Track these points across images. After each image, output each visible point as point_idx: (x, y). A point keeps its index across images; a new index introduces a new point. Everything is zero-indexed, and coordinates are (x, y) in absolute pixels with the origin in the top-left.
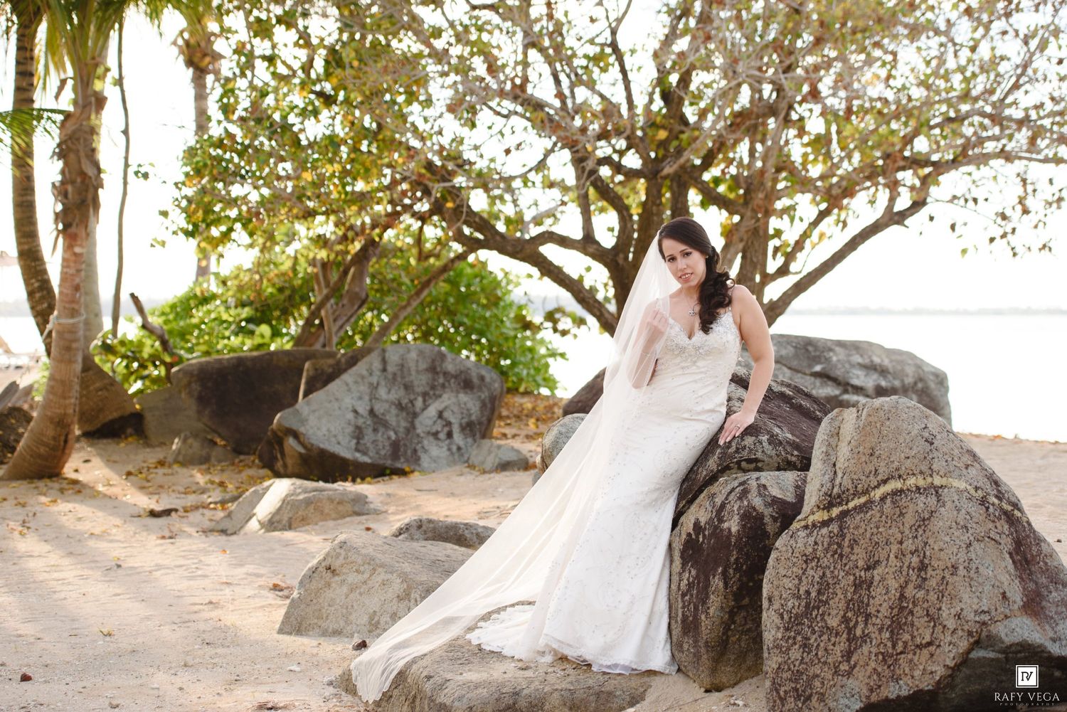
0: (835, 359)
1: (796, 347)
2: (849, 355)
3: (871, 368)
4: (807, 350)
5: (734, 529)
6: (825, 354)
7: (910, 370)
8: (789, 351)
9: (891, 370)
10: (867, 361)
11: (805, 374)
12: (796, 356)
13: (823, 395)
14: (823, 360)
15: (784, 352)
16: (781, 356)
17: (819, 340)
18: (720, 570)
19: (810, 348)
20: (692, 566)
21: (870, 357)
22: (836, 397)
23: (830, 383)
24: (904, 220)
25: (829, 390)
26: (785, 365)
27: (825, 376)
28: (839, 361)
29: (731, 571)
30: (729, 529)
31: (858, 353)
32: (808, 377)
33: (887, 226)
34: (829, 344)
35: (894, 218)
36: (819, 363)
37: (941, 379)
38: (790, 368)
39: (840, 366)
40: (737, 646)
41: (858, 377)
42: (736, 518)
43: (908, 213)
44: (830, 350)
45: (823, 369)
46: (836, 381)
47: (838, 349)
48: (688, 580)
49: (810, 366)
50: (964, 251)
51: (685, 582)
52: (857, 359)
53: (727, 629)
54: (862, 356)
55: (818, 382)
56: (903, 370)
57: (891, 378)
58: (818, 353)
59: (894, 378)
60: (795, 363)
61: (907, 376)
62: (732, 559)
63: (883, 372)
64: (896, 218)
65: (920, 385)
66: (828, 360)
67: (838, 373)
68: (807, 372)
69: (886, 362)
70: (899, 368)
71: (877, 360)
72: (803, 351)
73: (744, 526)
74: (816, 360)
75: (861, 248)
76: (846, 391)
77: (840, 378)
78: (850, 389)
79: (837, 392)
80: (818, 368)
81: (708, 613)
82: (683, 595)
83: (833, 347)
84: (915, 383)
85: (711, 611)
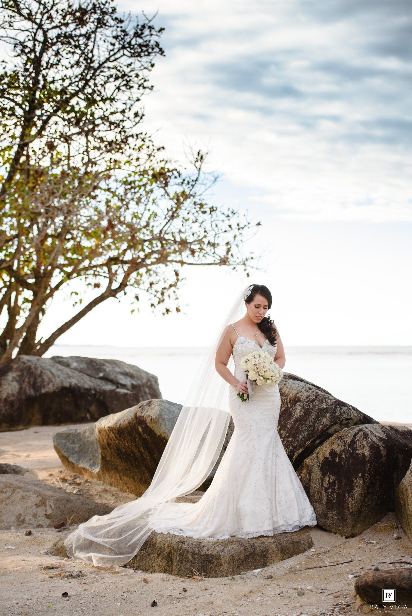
0: (108, 369)
1: (86, 363)
2: (113, 368)
3: (126, 374)
4: (93, 365)
5: (367, 454)
6: (102, 367)
7: (144, 375)
8: (83, 366)
9: (135, 375)
10: (122, 371)
11: (95, 378)
12: (88, 368)
13: (108, 389)
14: (102, 371)
15: (82, 366)
16: (81, 369)
17: (96, 359)
18: (360, 475)
19: (94, 364)
20: (330, 474)
21: (123, 368)
22: (114, 390)
23: (109, 383)
24: (116, 294)
25: (109, 387)
26: (85, 373)
27: (106, 379)
28: (110, 371)
29: (366, 475)
30: (364, 454)
31: (117, 366)
32: (98, 380)
33: (108, 297)
34: (102, 362)
35: (111, 293)
36: (101, 372)
37: (155, 379)
38: (87, 375)
39: (111, 373)
40: (364, 514)
41: (122, 379)
42: (367, 448)
43: (118, 290)
44: (104, 365)
45: (104, 375)
46: (112, 382)
47: (107, 364)
48: (329, 481)
49: (97, 374)
50: (133, 311)
51: (327, 482)
52: (118, 370)
53: (362, 505)
54: (119, 368)
55: (103, 382)
56: (140, 376)
57: (136, 380)
58: (98, 367)
59: (138, 379)
60: (89, 372)
61: (143, 378)
62: (367, 469)
63: (132, 376)
64: (113, 293)
65: (149, 383)
66: (104, 371)
67: (112, 377)
68: (97, 377)
69: (132, 371)
70: (138, 374)
71: (127, 370)
72: (91, 365)
73: (372, 452)
74: (99, 370)
75: (94, 309)
76: (118, 387)
77: (114, 380)
78: (120, 386)
79: (114, 387)
80: (101, 375)
81: (353, 497)
82: (326, 489)
83: (104, 363)
84: (147, 382)
85: (356, 496)
